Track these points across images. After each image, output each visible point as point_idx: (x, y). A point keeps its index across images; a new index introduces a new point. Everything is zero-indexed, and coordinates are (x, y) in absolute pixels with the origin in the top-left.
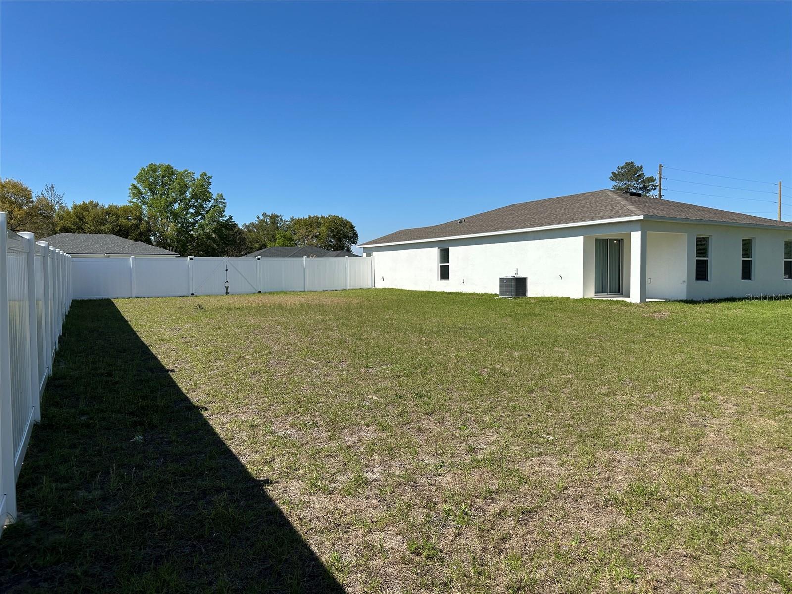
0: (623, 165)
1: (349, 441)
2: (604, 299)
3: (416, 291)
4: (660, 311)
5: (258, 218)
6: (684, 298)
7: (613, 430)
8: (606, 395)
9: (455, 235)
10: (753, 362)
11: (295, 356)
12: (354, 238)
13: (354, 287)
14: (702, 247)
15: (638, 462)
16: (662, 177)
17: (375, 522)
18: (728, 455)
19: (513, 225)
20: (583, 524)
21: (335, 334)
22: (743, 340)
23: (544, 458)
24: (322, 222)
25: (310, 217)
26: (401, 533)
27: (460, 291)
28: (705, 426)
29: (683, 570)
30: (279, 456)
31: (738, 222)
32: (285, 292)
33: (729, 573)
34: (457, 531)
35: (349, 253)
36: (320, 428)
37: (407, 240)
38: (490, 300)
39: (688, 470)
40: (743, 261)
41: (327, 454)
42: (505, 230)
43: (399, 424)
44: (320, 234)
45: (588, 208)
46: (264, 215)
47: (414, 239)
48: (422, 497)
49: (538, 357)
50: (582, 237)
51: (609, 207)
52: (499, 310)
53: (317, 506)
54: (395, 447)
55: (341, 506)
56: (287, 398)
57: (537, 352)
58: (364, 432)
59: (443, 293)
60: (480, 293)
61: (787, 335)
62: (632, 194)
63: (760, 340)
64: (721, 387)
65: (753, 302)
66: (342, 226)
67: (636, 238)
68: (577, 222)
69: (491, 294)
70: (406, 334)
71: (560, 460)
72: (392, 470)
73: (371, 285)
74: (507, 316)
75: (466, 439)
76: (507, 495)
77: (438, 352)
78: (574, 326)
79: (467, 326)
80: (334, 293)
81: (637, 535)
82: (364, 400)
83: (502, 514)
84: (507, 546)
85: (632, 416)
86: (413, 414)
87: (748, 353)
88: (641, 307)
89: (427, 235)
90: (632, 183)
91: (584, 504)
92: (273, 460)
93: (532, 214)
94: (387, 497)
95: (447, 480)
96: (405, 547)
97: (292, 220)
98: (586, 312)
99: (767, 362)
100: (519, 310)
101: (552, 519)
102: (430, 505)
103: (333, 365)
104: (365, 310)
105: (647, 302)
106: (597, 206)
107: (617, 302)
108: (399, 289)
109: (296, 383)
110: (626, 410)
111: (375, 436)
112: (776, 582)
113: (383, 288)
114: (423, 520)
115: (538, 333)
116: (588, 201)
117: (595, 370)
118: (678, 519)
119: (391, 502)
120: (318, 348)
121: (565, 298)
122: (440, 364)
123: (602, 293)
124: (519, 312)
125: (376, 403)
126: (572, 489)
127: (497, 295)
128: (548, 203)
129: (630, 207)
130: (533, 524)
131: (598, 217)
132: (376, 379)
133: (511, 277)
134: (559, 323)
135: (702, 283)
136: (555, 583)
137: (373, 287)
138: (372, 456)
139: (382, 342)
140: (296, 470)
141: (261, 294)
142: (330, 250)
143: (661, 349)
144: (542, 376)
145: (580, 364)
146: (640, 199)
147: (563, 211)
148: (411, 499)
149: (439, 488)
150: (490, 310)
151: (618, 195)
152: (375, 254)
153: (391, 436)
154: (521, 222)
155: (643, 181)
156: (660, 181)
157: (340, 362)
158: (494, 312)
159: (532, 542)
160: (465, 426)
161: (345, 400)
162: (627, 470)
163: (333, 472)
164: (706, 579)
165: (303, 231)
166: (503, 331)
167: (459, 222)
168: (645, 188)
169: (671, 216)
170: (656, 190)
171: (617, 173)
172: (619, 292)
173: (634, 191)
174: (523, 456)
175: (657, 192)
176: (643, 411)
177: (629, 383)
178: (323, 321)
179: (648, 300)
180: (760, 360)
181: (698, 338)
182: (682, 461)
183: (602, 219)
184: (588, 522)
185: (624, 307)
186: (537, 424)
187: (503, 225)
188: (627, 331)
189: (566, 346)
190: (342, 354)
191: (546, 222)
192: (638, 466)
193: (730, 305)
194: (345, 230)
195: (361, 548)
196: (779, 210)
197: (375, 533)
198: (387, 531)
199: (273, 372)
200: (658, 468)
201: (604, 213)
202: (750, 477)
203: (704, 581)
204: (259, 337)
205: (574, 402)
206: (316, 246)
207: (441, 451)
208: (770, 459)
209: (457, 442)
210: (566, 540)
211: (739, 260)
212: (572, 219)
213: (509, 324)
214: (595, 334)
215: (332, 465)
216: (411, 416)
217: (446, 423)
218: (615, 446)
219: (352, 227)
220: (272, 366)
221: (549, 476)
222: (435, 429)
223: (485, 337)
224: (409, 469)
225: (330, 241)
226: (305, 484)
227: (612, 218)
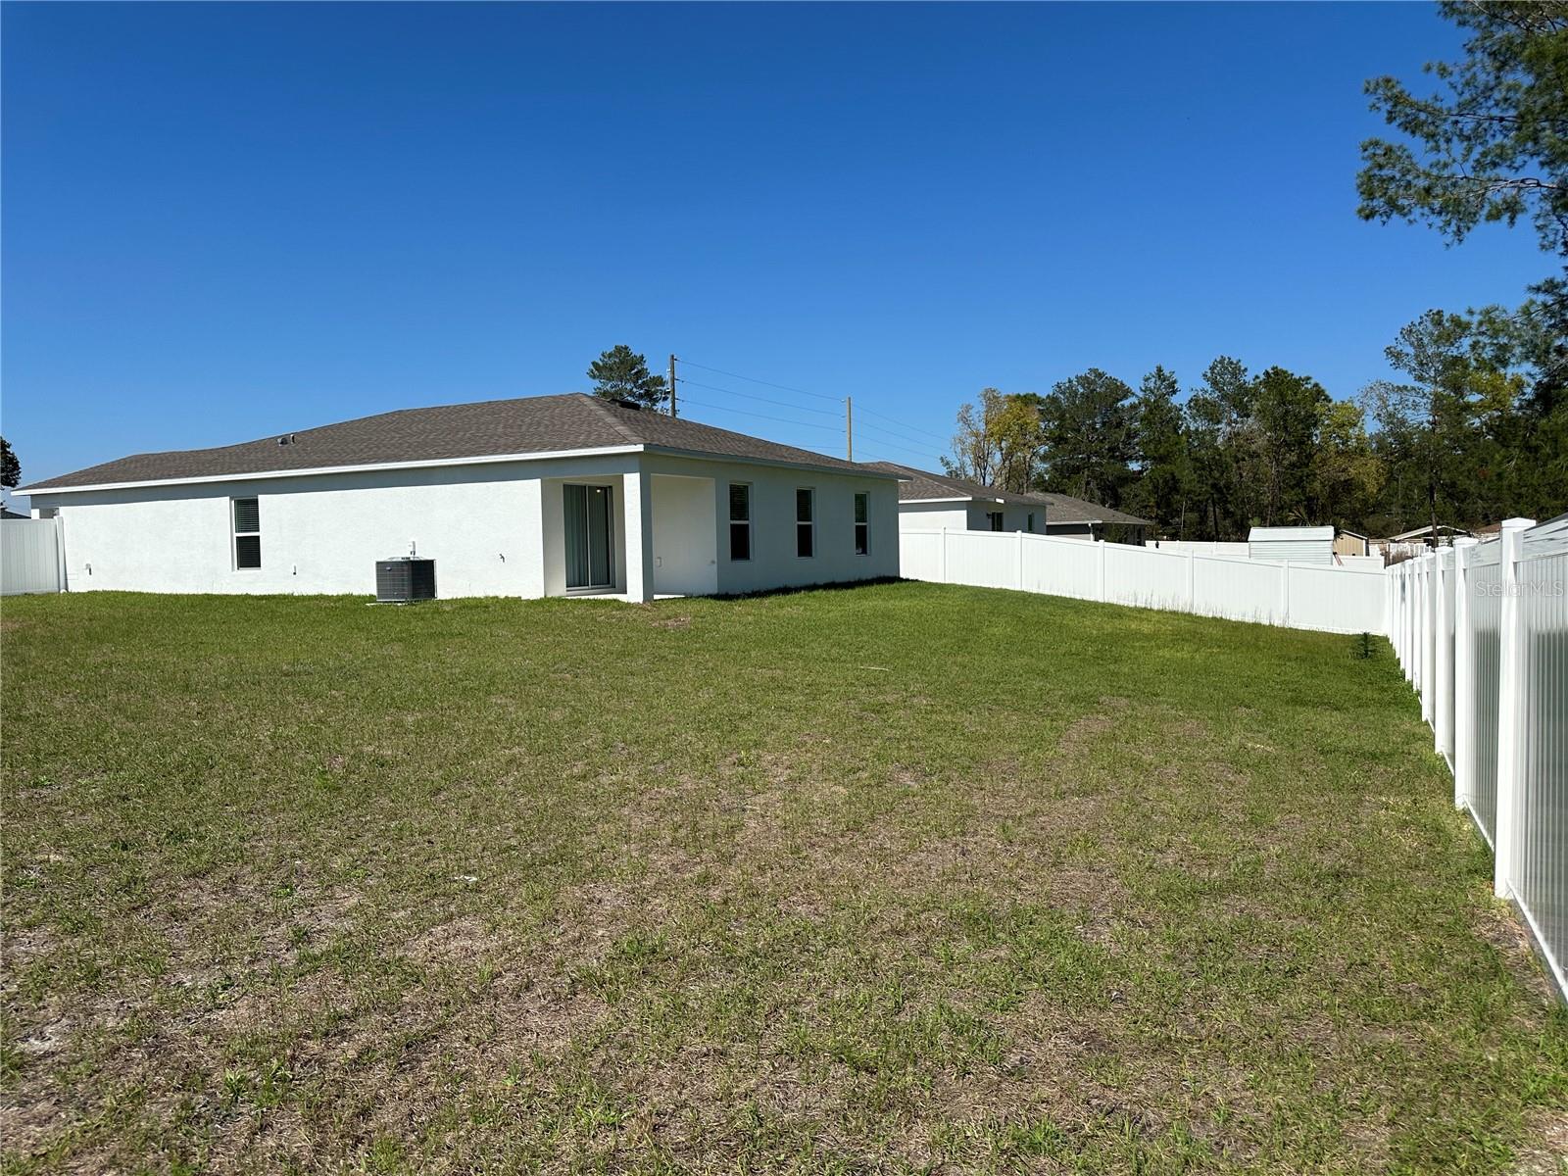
0: (612, 349)
2: (583, 597)
3: (177, 597)
4: (676, 616)
6: (715, 591)
7: (590, 842)
8: (584, 777)
9: (271, 470)
10: (814, 691)
13: (9, 593)
14: (739, 502)
15: (632, 896)
16: (676, 377)
18: (776, 856)
19: (402, 453)
20: (529, 1040)
22: (800, 656)
23: (457, 923)
27: (287, 591)
28: (744, 810)
29: (703, 1082)
31: (789, 460)
33: (773, 1066)
34: (258, 1124)
37: (148, 480)
38: (356, 610)
39: (716, 894)
40: (799, 526)
42: (384, 461)
43: (120, 911)
45: (547, 426)
47: (169, 477)
48: (172, 1068)
49: (456, 719)
50: (538, 482)
51: (585, 427)
52: (377, 629)
54: (106, 967)
57: (453, 709)
59: (244, 597)
60: (335, 594)
61: (861, 645)
62: (626, 405)
63: (825, 656)
64: (767, 739)
65: (816, 593)
67: (632, 483)
68: (528, 452)
69: (359, 597)
70: (145, 695)
71: (488, 920)
72: (98, 1019)
73: (56, 584)
74: (392, 640)
75: (288, 917)
76: (375, 1017)
77: (229, 730)
78: (527, 652)
79: (299, 668)
81: (627, 1036)
83: (362, 1062)
84: (372, 1125)
85: (626, 811)
86: (158, 881)
87: (808, 678)
88: (644, 609)
90: (628, 386)
91: (532, 1001)
93: (439, 432)
94: (79, 1087)
95: (237, 1015)
98: (551, 623)
99: (834, 690)
100: (418, 627)
101: (468, 1045)
102: (193, 1078)
105: (656, 600)
106: (564, 423)
107: (605, 602)
108: (134, 593)
110: (615, 801)
111: (53, 947)
112: (841, 1061)
113: (90, 593)
114: (173, 1119)
115: (458, 670)
116: (547, 413)
117: (563, 732)
118: (696, 989)
119: (89, 1097)
121: (512, 598)
122: (232, 758)
123: (580, 586)
124: (418, 630)
125: (58, 869)
126: (511, 975)
127: (371, 598)
128: (471, 413)
129: (622, 429)
130: (428, 1064)
131: (565, 444)
132: (59, 812)
133: (400, 560)
134: (499, 647)
135: (741, 564)
137: (63, 591)
138: (41, 999)
139: (80, 721)
143: (677, 682)
144: (460, 758)
145: (535, 723)
146: (639, 415)
147: (500, 430)
148: (144, 1077)
149: (217, 1038)
150: (356, 631)
151: (601, 406)
152: (63, 510)
153: (97, 941)
154: (417, 446)
155: (645, 383)
156: (673, 385)
158: (363, 635)
159: (426, 1102)
160: (287, 887)
162: (613, 915)
164: (737, 1087)
166: (383, 673)
167: (279, 440)
168: (649, 396)
169: (689, 448)
170: (667, 401)
171: (601, 364)
172: (609, 583)
173: (630, 399)
174: (414, 928)
175: (668, 404)
176: (645, 798)
177: (623, 749)
179: (656, 597)
180: (825, 688)
181: (735, 659)
182: (704, 881)
183: (573, 447)
184: (538, 1035)
185: (617, 610)
186: (445, 857)
187: (380, 452)
188: (623, 654)
189: (511, 693)
191: (466, 450)
192: (633, 904)
193: (782, 599)
196: (848, 443)
198: (77, 1168)
200: (667, 900)
201: (577, 437)
202: (807, 887)
203: (735, 1090)
205: (522, 800)
207: (226, 953)
208: (836, 851)
209: (267, 925)
210: (495, 1081)
211: (793, 523)
212: (519, 446)
213: (397, 657)
214: (565, 665)
216: (152, 886)
217: (242, 888)
218: (595, 873)
221: (465, 957)
222: (212, 904)
223: (341, 689)
224: (142, 1010)
227: (590, 447)
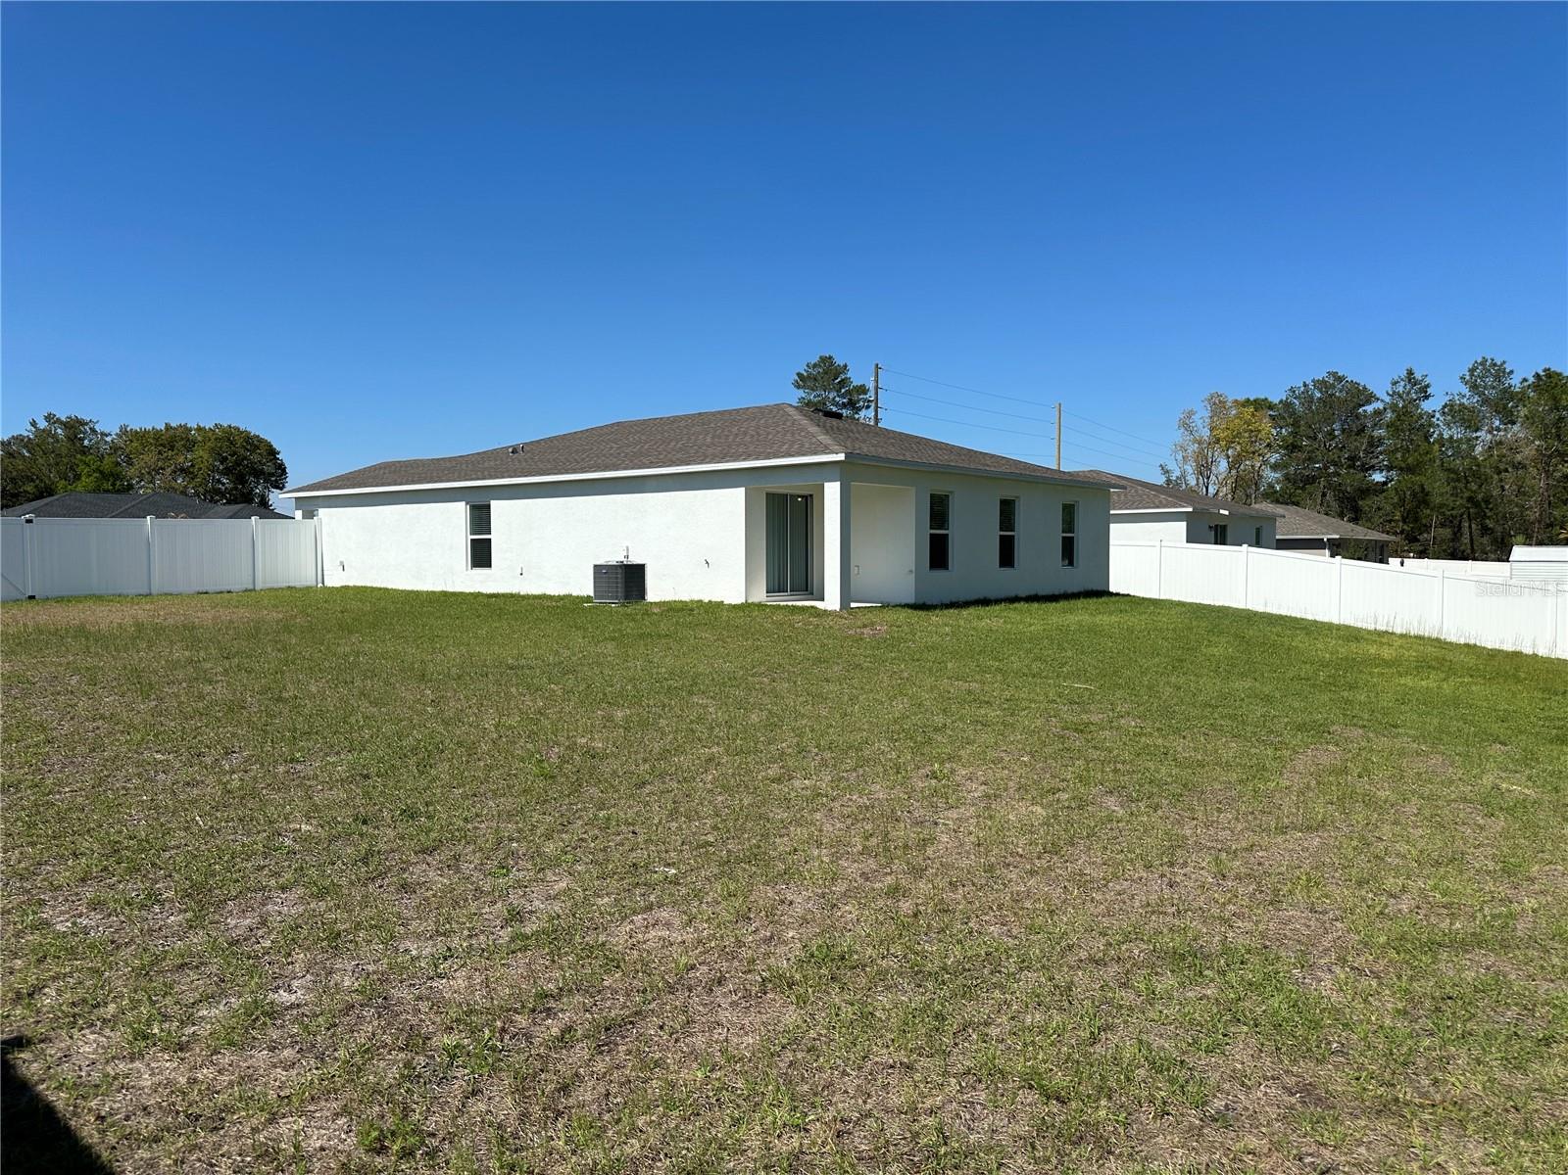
0: (815, 360)
1: (236, 926)
2: (782, 604)
3: (417, 594)
4: (873, 624)
5: (34, 424)
6: (911, 601)
7: (783, 844)
8: (778, 780)
9: (503, 477)
10: (1012, 707)
11: (112, 744)
12: (277, 476)
13: (275, 586)
14: (939, 511)
15: (822, 900)
16: (880, 386)
17: (287, 1097)
18: (969, 873)
19: (618, 463)
20: (720, 1034)
21: (220, 692)
22: (998, 670)
23: (657, 913)
24: (199, 438)
25: (168, 427)
26: (345, 1111)
27: (514, 591)
28: (936, 824)
29: (888, 1093)
30: (54, 979)
31: (992, 469)
32: (99, 598)
33: (960, 1085)
34: (470, 1089)
35: (265, 510)
36: (167, 905)
37: (395, 485)
38: (574, 609)
39: (906, 906)
40: (1001, 536)
41: (180, 961)
42: (604, 470)
43: (359, 880)
44: (192, 466)
45: (752, 436)
46: (49, 418)
47: (413, 482)
48: (398, 1029)
49: (660, 716)
50: (742, 490)
51: (789, 437)
52: (592, 628)
53: (147, 1081)
54: (345, 931)
55: (206, 1073)
56: (85, 844)
57: (658, 707)
58: (276, 904)
59: (479, 595)
60: (556, 594)
61: (1064, 661)
62: (828, 414)
63: (1026, 671)
64: (962, 753)
65: (1016, 605)
66: (248, 450)
67: (832, 491)
68: (734, 461)
69: (578, 597)
70: (387, 683)
71: (685, 913)
72: (337, 977)
73: (314, 579)
74: (606, 639)
75: (504, 895)
76: (578, 998)
77: (459, 718)
78: (728, 655)
79: (523, 662)
80: (221, 598)
81: (814, 1039)
82: (279, 835)
83: (564, 1040)
84: (571, 1101)
85: (818, 815)
86: (391, 855)
87: (1006, 693)
88: (841, 617)
89: (441, 474)
90: (831, 396)
91: (724, 995)
92: (35, 991)
93: (653, 442)
94: (319, 1038)
95: (457, 984)
96: (352, 1140)
97: (124, 431)
98: (750, 627)
99: (1033, 706)
100: (629, 627)
101: (662, 1033)
102: (415, 1040)
103: (208, 760)
104: (296, 636)
105: (852, 608)
106: (768, 434)
107: (803, 609)
108: (380, 589)
109: (114, 807)
110: (808, 806)
111: (301, 909)
112: (1031, 1087)
113: (342, 587)
114: (397, 1076)
115: (664, 670)
116: (752, 424)
117: (759, 735)
118: (884, 1000)
119: (327, 1049)
120: (173, 724)
121: (715, 602)
122: (460, 744)
123: (779, 592)
124: (629, 630)
125: (307, 838)
126: (705, 968)
127: (588, 599)
128: (683, 424)
129: (823, 438)
130: (624, 1048)
131: (769, 453)
132: (310, 786)
133: (615, 563)
134: (702, 649)
135: (940, 574)
136: (660, 1160)
137: (320, 585)
138: (290, 955)
139: (330, 704)
140: (97, 1006)
141: (34, 602)
142: (218, 501)
143: (872, 691)
144: (664, 755)
145: (734, 725)
146: (841, 424)
147: (709, 440)
148: (374, 1035)
149: (438, 1004)
150: (574, 629)
151: (805, 416)
152: (322, 512)
153: (338, 906)
154: (632, 456)
155: (849, 392)
156: (877, 393)
157: (227, 753)
158: (580, 633)
159: (621, 1085)
160: (504, 868)
161: (232, 837)
162: (803, 918)
163: (192, 1001)
164: (923, 1102)
165: (150, 458)
166: (597, 670)
167: (510, 450)
168: (852, 405)
169: (889, 456)
170: (870, 410)
171: (805, 374)
172: (807, 590)
173: (834, 409)
174: (617, 915)
175: (871, 413)
176: (837, 804)
177: (817, 755)
178: (190, 661)
179: (853, 605)
180: (1024, 704)
181: (930, 670)
182: (894, 892)
184: (729, 1030)
185: (814, 617)
186: (647, 849)
187: (599, 461)
188: (819, 661)
189: (712, 694)
190: (234, 735)
191: (678, 459)
192: (823, 908)
193: (981, 610)
194: (255, 458)
195: (249, 1159)
196: (1057, 450)
197: (284, 1121)
198: (314, 1112)
199: (54, 784)
200: (857, 907)
201: (780, 447)
202: (1000, 908)
203: (921, 1105)
204: (19, 704)
205: (720, 798)
206: (184, 493)
207: (448, 926)
208: (1032, 873)
209: (485, 902)
210: (686, 1071)
211: (995, 533)
212: (726, 455)
213: (610, 655)
214: (763, 669)
215: (191, 985)
216: (386, 859)
217: (464, 866)
218: (786, 875)
219: (272, 453)
220: (50, 771)
221: (663, 947)
222: (440, 881)
223: (559, 683)
224: (374, 972)
225: (219, 481)
226: (119, 1036)
227: (793, 456)
